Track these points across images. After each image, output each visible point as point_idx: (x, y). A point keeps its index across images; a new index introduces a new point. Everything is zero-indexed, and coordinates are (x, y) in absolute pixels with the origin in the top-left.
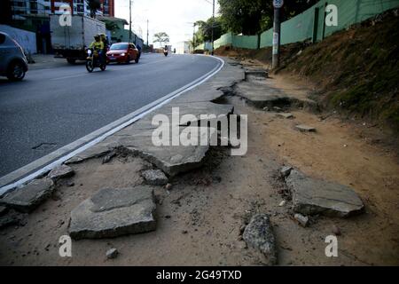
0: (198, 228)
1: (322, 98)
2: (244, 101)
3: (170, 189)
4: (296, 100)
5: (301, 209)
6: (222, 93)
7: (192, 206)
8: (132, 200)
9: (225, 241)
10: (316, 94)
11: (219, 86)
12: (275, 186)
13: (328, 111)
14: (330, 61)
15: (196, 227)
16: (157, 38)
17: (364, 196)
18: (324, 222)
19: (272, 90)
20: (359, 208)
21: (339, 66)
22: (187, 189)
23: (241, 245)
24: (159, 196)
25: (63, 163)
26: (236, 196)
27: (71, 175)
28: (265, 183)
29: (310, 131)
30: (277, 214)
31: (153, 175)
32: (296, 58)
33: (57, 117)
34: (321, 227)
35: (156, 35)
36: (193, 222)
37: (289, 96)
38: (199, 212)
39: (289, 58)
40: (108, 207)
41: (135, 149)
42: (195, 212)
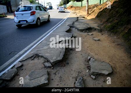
1: (102, 26)
2: (77, 29)
3: (53, 69)
4: (94, 28)
5: (93, 74)
6: (69, 28)
7: (60, 75)
8: (41, 75)
10: (100, 25)
11: (69, 24)
12: (85, 65)
13: (104, 31)
14: (105, 13)
15: (61, 82)
16: (47, 4)
17: (113, 66)
18: (100, 77)
19: (86, 24)
20: (111, 72)
21: (108, 15)
22: (58, 69)
24: (49, 72)
25: (19, 61)
26: (73, 70)
27: (22, 66)
28: (82, 64)
29: (98, 40)
30: (86, 75)
31: (48, 64)
33: (16, 40)
34: (99, 79)
35: (47, 3)
36: (60, 81)
37: (91, 27)
38: (62, 77)
39: (92, 10)
40: (34, 78)
41: (41, 55)
42: (61, 77)
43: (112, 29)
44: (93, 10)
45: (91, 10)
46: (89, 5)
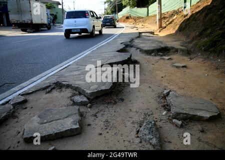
0: (109, 131)
1: (191, 45)
2: (138, 50)
3: (90, 107)
4: (173, 48)
5: (177, 116)
6: (124, 46)
7: (105, 118)
8: (65, 115)
9: (127, 139)
10: (186, 43)
11: (123, 42)
12: (159, 103)
13: (195, 54)
14: (196, 21)
15: (107, 130)
17: (220, 107)
18: (192, 124)
19: (157, 42)
20: (216, 114)
21: (201, 24)
22: (102, 107)
23: (138, 140)
24: (83, 112)
25: (19, 94)
26: (134, 110)
27: (25, 101)
28: (153, 101)
29: (183, 67)
31: (79, 99)
32: (173, 21)
34: (191, 128)
36: (106, 128)
37: (168, 46)
38: (109, 121)
39: (168, 21)
40: (49, 121)
41: (67, 83)
42: (107, 121)
43: (212, 47)
44: (171, 20)
45: (166, 21)
46: (162, 12)
